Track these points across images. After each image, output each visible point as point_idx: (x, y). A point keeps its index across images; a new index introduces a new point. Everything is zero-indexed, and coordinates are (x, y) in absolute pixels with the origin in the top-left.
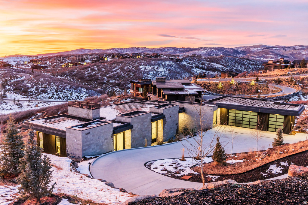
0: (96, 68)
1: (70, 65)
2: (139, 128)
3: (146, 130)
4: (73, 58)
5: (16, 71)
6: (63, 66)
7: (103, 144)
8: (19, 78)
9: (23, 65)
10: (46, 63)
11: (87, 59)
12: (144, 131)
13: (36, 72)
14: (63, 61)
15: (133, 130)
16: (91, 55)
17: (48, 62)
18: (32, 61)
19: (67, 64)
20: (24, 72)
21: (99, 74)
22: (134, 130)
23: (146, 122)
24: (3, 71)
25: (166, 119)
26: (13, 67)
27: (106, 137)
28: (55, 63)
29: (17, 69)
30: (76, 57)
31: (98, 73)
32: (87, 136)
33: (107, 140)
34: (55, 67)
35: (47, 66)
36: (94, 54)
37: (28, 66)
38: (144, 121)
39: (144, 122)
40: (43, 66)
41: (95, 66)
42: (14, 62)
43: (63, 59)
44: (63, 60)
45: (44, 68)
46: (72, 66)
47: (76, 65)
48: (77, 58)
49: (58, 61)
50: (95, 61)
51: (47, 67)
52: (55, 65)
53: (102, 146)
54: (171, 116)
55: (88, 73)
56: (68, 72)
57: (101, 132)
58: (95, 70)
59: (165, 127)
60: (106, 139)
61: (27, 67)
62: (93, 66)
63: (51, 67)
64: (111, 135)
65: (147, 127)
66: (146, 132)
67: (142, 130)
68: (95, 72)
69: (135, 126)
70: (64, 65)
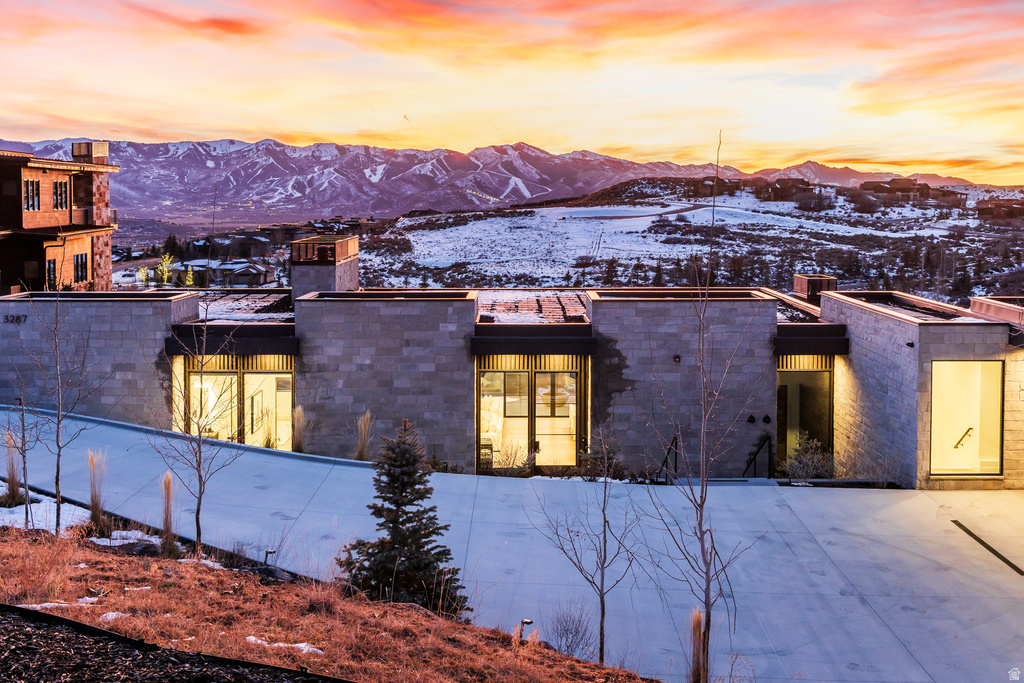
2: (361, 367)
3: (424, 392)
7: (106, 384)
12: (404, 392)
15: (315, 369)
22: (322, 368)
23: (421, 344)
24: (997, 231)
25: (622, 366)
27: (119, 360)
32: (12, 327)
33: (129, 376)
38: (407, 335)
39: (408, 343)
53: (100, 392)
54: (677, 358)
57: (94, 327)
59: (610, 410)
60: (118, 367)
64: (155, 359)
65: (429, 376)
66: (423, 399)
67: (387, 384)
69: (328, 349)
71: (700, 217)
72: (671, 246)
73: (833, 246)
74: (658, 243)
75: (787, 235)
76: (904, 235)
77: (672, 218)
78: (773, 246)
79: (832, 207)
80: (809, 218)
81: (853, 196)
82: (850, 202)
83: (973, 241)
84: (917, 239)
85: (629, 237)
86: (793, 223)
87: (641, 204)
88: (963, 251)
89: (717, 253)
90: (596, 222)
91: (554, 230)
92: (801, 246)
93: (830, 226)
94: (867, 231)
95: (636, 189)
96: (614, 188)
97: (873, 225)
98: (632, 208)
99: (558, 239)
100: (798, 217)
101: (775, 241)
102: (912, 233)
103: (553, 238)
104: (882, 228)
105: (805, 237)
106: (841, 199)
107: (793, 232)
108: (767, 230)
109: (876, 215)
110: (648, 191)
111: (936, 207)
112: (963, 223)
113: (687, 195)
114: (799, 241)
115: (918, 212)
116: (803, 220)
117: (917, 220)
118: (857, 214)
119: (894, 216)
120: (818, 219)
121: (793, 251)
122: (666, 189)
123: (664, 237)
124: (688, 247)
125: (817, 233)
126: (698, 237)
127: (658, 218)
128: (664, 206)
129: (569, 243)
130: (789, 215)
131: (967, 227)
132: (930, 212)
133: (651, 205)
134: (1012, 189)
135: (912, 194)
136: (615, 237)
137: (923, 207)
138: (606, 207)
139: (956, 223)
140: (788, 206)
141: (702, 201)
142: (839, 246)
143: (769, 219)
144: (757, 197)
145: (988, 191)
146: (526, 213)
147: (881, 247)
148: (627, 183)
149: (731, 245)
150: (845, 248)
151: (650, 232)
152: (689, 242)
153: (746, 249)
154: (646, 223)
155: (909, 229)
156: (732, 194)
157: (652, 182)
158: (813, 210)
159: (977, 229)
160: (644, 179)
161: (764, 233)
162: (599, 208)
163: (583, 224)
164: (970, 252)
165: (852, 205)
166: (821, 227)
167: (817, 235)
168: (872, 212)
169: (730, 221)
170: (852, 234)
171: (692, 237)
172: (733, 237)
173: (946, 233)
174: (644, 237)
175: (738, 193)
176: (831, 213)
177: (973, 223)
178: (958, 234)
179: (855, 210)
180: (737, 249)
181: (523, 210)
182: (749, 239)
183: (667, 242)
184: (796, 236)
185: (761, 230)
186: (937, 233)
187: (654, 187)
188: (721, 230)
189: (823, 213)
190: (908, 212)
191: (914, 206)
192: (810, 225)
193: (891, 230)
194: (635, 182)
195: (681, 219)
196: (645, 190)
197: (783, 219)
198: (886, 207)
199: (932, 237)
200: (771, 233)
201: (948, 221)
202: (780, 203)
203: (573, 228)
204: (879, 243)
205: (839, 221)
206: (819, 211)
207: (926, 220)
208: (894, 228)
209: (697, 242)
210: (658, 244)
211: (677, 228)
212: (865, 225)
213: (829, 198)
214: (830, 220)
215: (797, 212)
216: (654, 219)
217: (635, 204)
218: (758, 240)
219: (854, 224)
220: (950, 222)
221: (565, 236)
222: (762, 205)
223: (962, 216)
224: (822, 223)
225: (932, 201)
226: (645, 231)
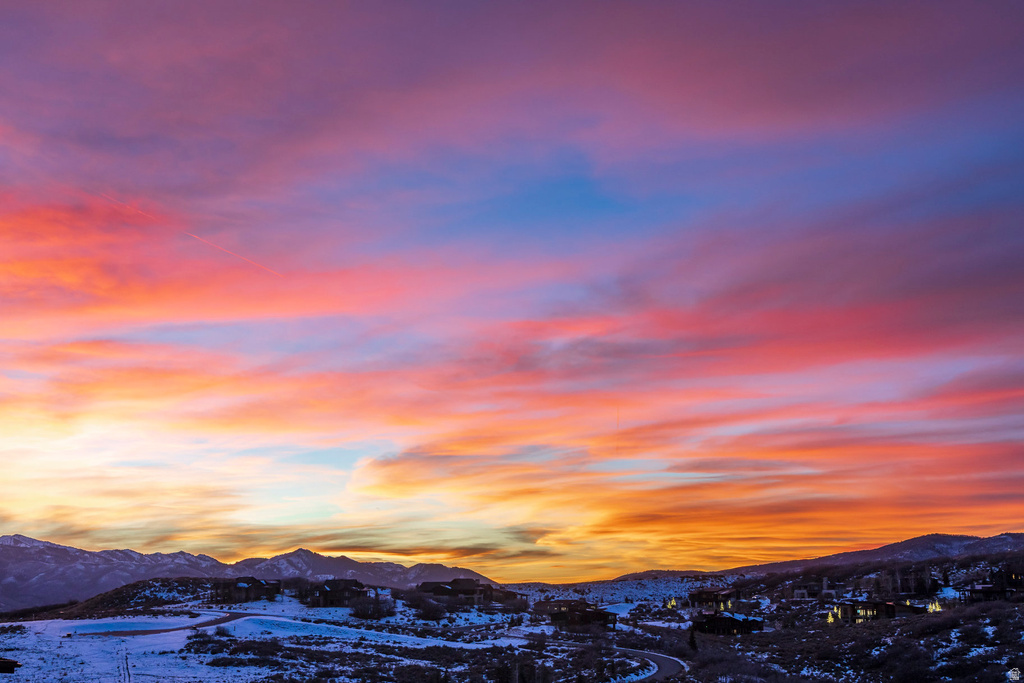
0: (990, 630)
1: (861, 612)
4: (877, 583)
5: (628, 641)
6: (831, 620)
8: (635, 671)
9: (660, 615)
10: (757, 605)
11: (947, 585)
13: (710, 644)
14: (830, 596)
16: (964, 565)
17: (766, 602)
18: (699, 598)
19: (850, 611)
20: (658, 646)
21: (1004, 661)
24: (577, 639)
26: (619, 626)
28: (796, 603)
29: (632, 633)
30: (892, 573)
31: (999, 656)
34: (793, 625)
35: (759, 619)
36: (983, 558)
37: (682, 619)
40: (740, 617)
41: (984, 618)
42: (627, 601)
43: (830, 587)
44: (833, 592)
45: (746, 627)
46: (873, 618)
47: (890, 612)
48: (895, 581)
49: (810, 595)
50: (986, 593)
51: (759, 626)
52: (796, 616)
55: (950, 656)
56: (852, 650)
58: (982, 640)
61: (674, 625)
62: (975, 618)
63: (778, 625)
68: (981, 650)
70: (835, 616)
71: (244, 629)
72: (222, 669)
73: (407, 662)
74: (204, 666)
75: (349, 650)
76: (480, 646)
77: (211, 631)
78: (343, 665)
79: (392, 614)
80: (369, 628)
81: (414, 599)
82: (410, 606)
83: (556, 651)
84: (496, 651)
85: (163, 660)
86: (353, 635)
87: (163, 613)
88: (550, 664)
89: (280, 676)
90: (115, 639)
91: (61, 652)
92: (373, 664)
93: (395, 637)
94: (440, 642)
95: (147, 593)
96: (118, 592)
97: (443, 635)
98: (153, 620)
99: (70, 664)
100: (357, 627)
101: (341, 657)
102: (488, 644)
103: (61, 663)
104: (454, 638)
105: (372, 652)
106: (400, 605)
107: (356, 646)
108: (325, 644)
109: (443, 622)
110: (164, 595)
111: (504, 611)
112: (537, 630)
113: (214, 600)
114: (369, 657)
115: (485, 619)
116: (363, 630)
117: (488, 627)
118: (421, 622)
119: (461, 623)
120: (380, 628)
121: (367, 670)
122: (185, 592)
123: (209, 657)
124: (244, 670)
125: (383, 646)
126: (252, 656)
127: (193, 633)
128: (193, 616)
129: (88, 670)
130: (346, 624)
131: (543, 634)
132: (499, 618)
133: (177, 614)
134: (566, 587)
135: (476, 596)
136: (146, 660)
137: (491, 611)
138: (119, 619)
139: (530, 630)
140: (342, 613)
141: (237, 608)
142: (413, 662)
143: (323, 630)
144: (302, 602)
145: (542, 591)
146: (13, 630)
147: (461, 662)
148: (135, 586)
149: (294, 665)
150: (422, 663)
151: (189, 651)
152: (242, 663)
153: (313, 669)
154: (178, 640)
155: (484, 638)
156: (271, 599)
157: (166, 583)
158: (371, 617)
159: (555, 636)
160: (156, 580)
161: (323, 648)
162: (109, 620)
163: (98, 643)
164: (558, 664)
165: (413, 611)
166: (385, 638)
167: (383, 649)
168: (438, 619)
169: (279, 634)
170: (423, 646)
171: (242, 656)
172: (292, 654)
173: (525, 642)
174: (184, 658)
175: (279, 597)
176: (392, 620)
177: (549, 630)
178: (538, 643)
179: (419, 617)
180: (302, 670)
181: (7, 625)
182: (312, 657)
183: (214, 664)
184: (361, 650)
185: (317, 644)
186: (515, 643)
187: (170, 591)
188: (274, 646)
189: (383, 621)
190: (475, 618)
191: (480, 610)
192: (373, 636)
193: (464, 641)
194: (144, 585)
195: (221, 632)
196: (159, 595)
197: (338, 630)
198: (451, 612)
199: (510, 648)
200: (330, 648)
201: (522, 628)
202: (332, 610)
203: (85, 648)
204: (456, 657)
205: (404, 630)
206: (379, 619)
207: (498, 627)
208: (467, 637)
209: (252, 662)
210: (205, 669)
211: (221, 647)
212: (435, 635)
213: (385, 601)
214: (394, 630)
215: (354, 621)
216: (189, 633)
217: (155, 614)
218: (320, 657)
219: (422, 634)
220: (525, 629)
221: (79, 659)
222: (311, 612)
223: (535, 622)
224: (385, 633)
225: (498, 605)
226: (181, 651)
